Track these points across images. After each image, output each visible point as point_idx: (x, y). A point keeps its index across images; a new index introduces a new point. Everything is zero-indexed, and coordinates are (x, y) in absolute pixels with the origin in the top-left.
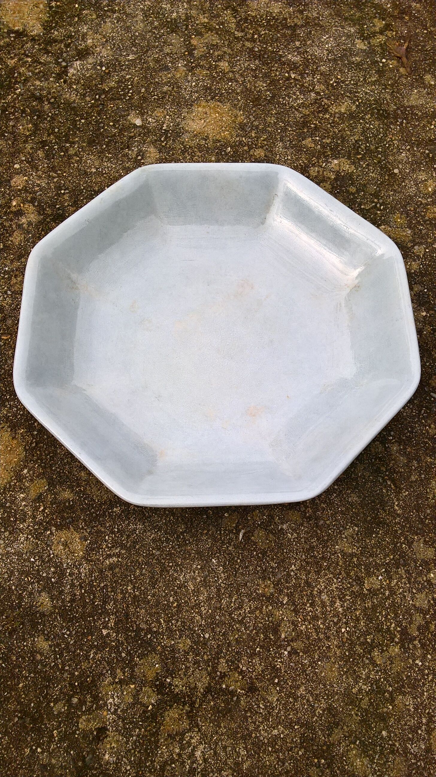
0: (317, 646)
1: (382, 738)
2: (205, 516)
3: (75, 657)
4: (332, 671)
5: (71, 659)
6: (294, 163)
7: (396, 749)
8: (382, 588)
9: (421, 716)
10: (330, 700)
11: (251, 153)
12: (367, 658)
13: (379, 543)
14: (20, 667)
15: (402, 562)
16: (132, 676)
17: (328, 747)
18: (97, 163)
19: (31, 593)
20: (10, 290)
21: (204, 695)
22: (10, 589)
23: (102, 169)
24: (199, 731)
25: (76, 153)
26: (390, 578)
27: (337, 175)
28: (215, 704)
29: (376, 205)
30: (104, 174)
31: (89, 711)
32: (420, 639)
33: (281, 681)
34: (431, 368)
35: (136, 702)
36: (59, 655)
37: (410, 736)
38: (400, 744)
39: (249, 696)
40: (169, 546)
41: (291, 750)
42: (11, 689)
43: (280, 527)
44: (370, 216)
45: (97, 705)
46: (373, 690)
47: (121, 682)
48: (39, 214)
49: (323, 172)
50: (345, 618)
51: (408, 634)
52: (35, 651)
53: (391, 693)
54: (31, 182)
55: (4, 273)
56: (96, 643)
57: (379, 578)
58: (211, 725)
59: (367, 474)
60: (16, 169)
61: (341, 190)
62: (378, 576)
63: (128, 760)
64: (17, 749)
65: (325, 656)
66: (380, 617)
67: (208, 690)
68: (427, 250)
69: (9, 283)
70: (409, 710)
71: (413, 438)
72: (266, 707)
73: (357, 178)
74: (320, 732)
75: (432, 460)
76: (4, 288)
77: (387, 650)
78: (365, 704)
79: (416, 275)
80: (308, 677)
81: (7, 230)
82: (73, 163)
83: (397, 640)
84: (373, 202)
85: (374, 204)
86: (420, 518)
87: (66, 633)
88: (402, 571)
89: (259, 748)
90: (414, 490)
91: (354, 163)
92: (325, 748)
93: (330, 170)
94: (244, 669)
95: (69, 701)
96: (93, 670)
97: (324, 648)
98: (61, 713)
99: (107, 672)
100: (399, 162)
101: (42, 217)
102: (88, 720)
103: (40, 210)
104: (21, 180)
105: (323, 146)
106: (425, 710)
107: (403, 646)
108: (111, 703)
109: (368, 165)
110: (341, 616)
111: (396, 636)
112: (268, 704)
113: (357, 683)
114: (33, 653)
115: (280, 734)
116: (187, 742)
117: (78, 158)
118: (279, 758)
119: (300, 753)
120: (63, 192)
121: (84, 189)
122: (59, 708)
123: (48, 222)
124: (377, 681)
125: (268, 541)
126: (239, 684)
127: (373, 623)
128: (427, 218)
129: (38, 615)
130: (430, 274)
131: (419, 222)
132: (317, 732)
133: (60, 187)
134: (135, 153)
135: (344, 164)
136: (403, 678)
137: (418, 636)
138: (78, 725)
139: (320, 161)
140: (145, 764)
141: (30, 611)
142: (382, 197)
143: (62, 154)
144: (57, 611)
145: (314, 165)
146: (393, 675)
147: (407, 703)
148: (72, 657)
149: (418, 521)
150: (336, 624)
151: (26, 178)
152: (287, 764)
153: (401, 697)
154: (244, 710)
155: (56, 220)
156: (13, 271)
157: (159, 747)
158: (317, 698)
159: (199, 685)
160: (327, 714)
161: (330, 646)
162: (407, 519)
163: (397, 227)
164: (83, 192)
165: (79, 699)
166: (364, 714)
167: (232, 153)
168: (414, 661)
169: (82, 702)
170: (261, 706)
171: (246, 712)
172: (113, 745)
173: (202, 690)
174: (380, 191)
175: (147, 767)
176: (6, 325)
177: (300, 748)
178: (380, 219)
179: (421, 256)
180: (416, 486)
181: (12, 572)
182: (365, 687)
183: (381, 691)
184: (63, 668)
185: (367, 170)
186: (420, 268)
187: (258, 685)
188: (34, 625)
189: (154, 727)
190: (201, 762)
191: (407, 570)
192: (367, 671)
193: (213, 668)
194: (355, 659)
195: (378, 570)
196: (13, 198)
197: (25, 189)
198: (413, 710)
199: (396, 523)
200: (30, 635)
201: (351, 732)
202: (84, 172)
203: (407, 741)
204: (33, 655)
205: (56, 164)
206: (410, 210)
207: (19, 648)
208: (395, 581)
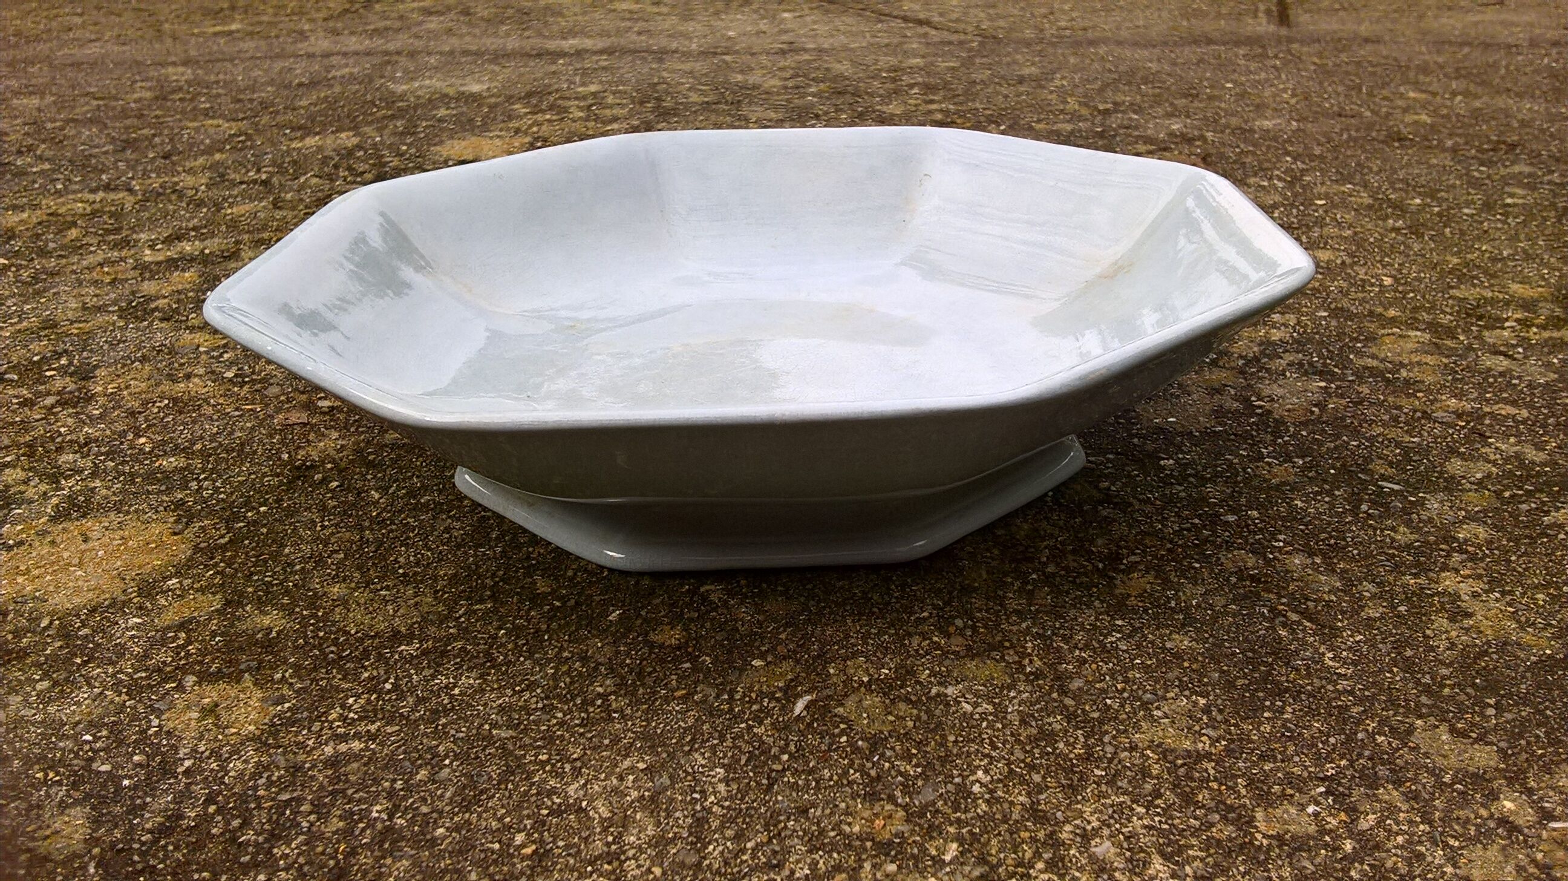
2: (687, 665)
13: (1289, 730)
15: (1384, 772)
26: (1353, 812)
40: (549, 721)
43: (934, 691)
57: (1310, 809)
59: (1219, 601)
62: (1304, 805)
88: (1390, 794)
125: (891, 718)
162: (1375, 685)
191: (1411, 791)
195: (1300, 790)
199: (1338, 692)
208: (1371, 817)
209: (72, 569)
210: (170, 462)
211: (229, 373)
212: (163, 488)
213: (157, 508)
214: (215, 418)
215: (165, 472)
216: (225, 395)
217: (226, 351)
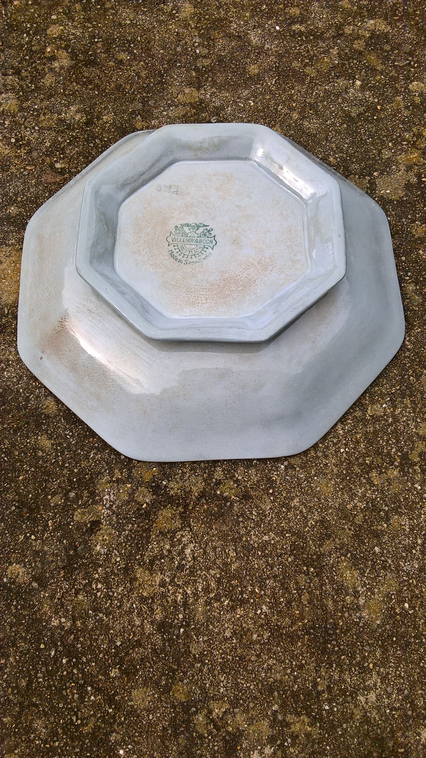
0: (315, 462)
1: (374, 553)
3: (75, 457)
4: (328, 486)
5: (72, 458)
6: (329, 21)
7: (388, 565)
8: (385, 415)
9: (416, 536)
10: (323, 513)
11: (286, 11)
12: (365, 478)
14: (21, 461)
15: (408, 392)
16: (129, 476)
17: (319, 557)
18: (131, 16)
19: (38, 397)
20: (38, 126)
21: (198, 499)
22: (18, 391)
23: (136, 21)
24: (191, 530)
25: (112, 7)
26: (395, 407)
27: (372, 34)
28: (208, 508)
29: (410, 63)
30: (138, 25)
31: (85, 505)
32: (421, 465)
33: (276, 492)
35: (132, 499)
36: (60, 453)
37: (404, 554)
38: (393, 561)
39: (242, 503)
41: (280, 556)
42: (12, 481)
45: (93, 500)
46: (368, 508)
47: (118, 481)
48: (72, 59)
49: (358, 31)
50: (345, 440)
51: (409, 459)
52: (38, 448)
53: (386, 513)
54: (67, 32)
55: (33, 111)
56: (97, 445)
57: (384, 406)
58: (203, 526)
60: (53, 19)
61: (375, 47)
62: (382, 404)
63: (118, 552)
64: (11, 535)
65: (321, 473)
66: (381, 441)
67: (202, 495)
69: (38, 120)
70: (404, 530)
72: (259, 514)
73: (393, 37)
74: (311, 542)
76: (32, 124)
77: (385, 472)
78: (359, 520)
80: (303, 490)
81: (39, 73)
82: (108, 16)
83: (397, 464)
85: (408, 62)
87: (68, 434)
88: (407, 401)
89: (248, 551)
91: (390, 24)
92: (315, 557)
93: (366, 29)
94: (240, 478)
95: (66, 495)
96: (92, 469)
97: (322, 465)
98: (58, 505)
99: (106, 471)
101: (74, 62)
102: (84, 514)
103: (73, 56)
104: (57, 29)
105: (360, 8)
106: (421, 532)
107: (402, 470)
108: (107, 499)
109: (404, 26)
110: (341, 437)
111: (396, 460)
112: (261, 512)
113: (352, 500)
114: (35, 450)
115: (270, 540)
116: (178, 540)
117: (114, 11)
118: (268, 563)
119: (290, 559)
120: (96, 40)
122: (57, 500)
123: (80, 67)
124: (373, 500)
126: (233, 491)
127: (373, 447)
129: (43, 416)
132: (309, 541)
133: (94, 36)
134: (170, 8)
135: (380, 24)
136: (400, 500)
137: (419, 462)
138: (73, 517)
139: (356, 20)
140: (135, 557)
141: (36, 412)
142: (416, 56)
143: (99, 7)
144: (61, 414)
145: (349, 24)
146: (390, 496)
147: (403, 523)
148: (73, 455)
150: (335, 444)
151: (61, 28)
152: (275, 569)
153: (396, 517)
154: (237, 515)
155: (88, 66)
156: (42, 109)
157: (150, 542)
158: (310, 510)
159: (194, 489)
160: (319, 526)
161: (327, 464)
162: (416, 353)
164: (116, 41)
165: (76, 494)
166: (357, 529)
167: (267, 10)
168: (413, 484)
169: (78, 497)
170: (254, 513)
171: (238, 517)
172: (105, 537)
173: (196, 494)
174: (415, 50)
175: (136, 560)
176: (31, 157)
177: (290, 555)
178: (413, 76)
181: (21, 377)
182: (361, 504)
183: (375, 509)
184: (63, 464)
185: (403, 31)
187: (252, 493)
188: (38, 425)
189: (147, 524)
190: (190, 559)
191: (413, 400)
192: (363, 489)
193: (209, 475)
194: (352, 478)
195: (383, 399)
196: (48, 44)
197: (60, 38)
198: (408, 530)
199: (405, 357)
200: (34, 433)
201: (343, 545)
202: (118, 24)
203: (400, 559)
204: (35, 452)
205: (92, 16)
207: (23, 444)
209: (3, 281)
210: (12, 210)
211: (12, 139)
212: (16, 229)
213: (19, 242)
214: (18, 176)
215: (13, 217)
216: (16, 157)
217: (5, 118)
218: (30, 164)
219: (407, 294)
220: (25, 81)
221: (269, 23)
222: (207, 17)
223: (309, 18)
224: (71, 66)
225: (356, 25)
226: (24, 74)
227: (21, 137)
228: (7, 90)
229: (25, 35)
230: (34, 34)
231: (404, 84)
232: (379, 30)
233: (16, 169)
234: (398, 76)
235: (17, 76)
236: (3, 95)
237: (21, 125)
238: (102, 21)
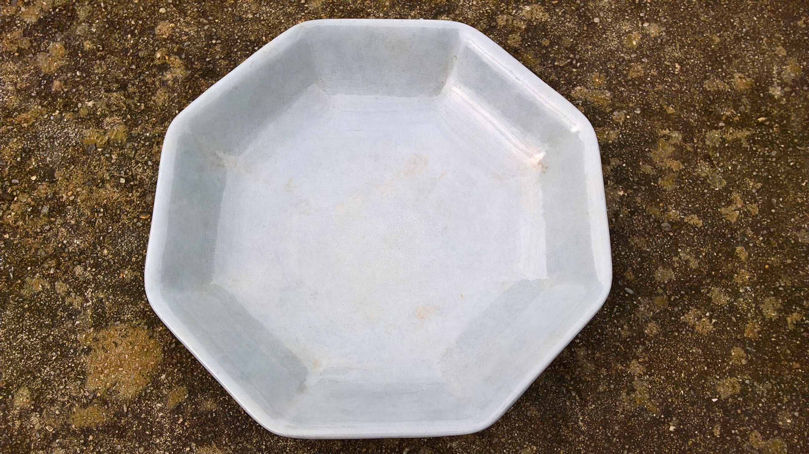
6: (480, 9)
18: (254, 8)
20: (151, 161)
23: (260, 15)
27: (528, 25)
29: (571, 62)
30: (262, 20)
34: (626, 258)
44: (565, 75)
48: (187, 68)
49: (513, 21)
54: (179, 30)
55: (145, 140)
60: (161, 13)
61: (532, 43)
68: (628, 117)
69: (151, 152)
71: (603, 340)
73: (552, 28)
75: (623, 368)
76: (144, 158)
79: (614, 147)
81: (149, 87)
82: (227, 7)
84: (568, 58)
85: (569, 61)
86: (606, 435)
90: (602, 403)
91: (548, 10)
93: (521, 19)
100: (601, 10)
101: (190, 72)
103: (188, 64)
104: (167, 26)
109: (564, 12)
120: (214, 42)
121: (238, 38)
123: (197, 78)
128: (629, 78)
130: (631, 145)
131: (621, 82)
133: (211, 36)
135: (537, 11)
139: (510, 7)
142: (579, 52)
145: (502, 12)
149: (604, 439)
151: (172, 25)
155: (206, 76)
156: (155, 137)
162: (592, 437)
163: (595, 89)
164: (237, 42)
174: (577, 44)
176: (145, 202)
178: (576, 79)
179: (621, 123)
180: (604, 398)
185: (563, 19)
186: (619, 138)
196: (157, 49)
197: (171, 39)
199: (579, 442)
202: (238, 19)
205: (207, 8)
206: (611, 68)
209: (120, 369)
210: (126, 275)
211: (122, 179)
212: (132, 299)
213: (136, 317)
214: (131, 228)
215: (127, 284)
216: (127, 202)
217: (111, 151)
218: (144, 212)
219: (578, 361)
220: (133, 98)
221: (412, 14)
222: (341, 8)
223: (457, 6)
224: (186, 78)
225: (510, 14)
226: (131, 89)
227: (132, 175)
228: (112, 112)
229: (129, 36)
230: (140, 33)
231: (566, 90)
232: (536, 19)
233: (128, 219)
234: (559, 79)
235: (123, 92)
236: (107, 119)
237: (130, 159)
238: (219, 15)
